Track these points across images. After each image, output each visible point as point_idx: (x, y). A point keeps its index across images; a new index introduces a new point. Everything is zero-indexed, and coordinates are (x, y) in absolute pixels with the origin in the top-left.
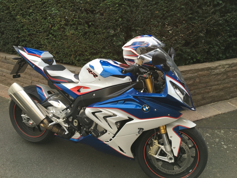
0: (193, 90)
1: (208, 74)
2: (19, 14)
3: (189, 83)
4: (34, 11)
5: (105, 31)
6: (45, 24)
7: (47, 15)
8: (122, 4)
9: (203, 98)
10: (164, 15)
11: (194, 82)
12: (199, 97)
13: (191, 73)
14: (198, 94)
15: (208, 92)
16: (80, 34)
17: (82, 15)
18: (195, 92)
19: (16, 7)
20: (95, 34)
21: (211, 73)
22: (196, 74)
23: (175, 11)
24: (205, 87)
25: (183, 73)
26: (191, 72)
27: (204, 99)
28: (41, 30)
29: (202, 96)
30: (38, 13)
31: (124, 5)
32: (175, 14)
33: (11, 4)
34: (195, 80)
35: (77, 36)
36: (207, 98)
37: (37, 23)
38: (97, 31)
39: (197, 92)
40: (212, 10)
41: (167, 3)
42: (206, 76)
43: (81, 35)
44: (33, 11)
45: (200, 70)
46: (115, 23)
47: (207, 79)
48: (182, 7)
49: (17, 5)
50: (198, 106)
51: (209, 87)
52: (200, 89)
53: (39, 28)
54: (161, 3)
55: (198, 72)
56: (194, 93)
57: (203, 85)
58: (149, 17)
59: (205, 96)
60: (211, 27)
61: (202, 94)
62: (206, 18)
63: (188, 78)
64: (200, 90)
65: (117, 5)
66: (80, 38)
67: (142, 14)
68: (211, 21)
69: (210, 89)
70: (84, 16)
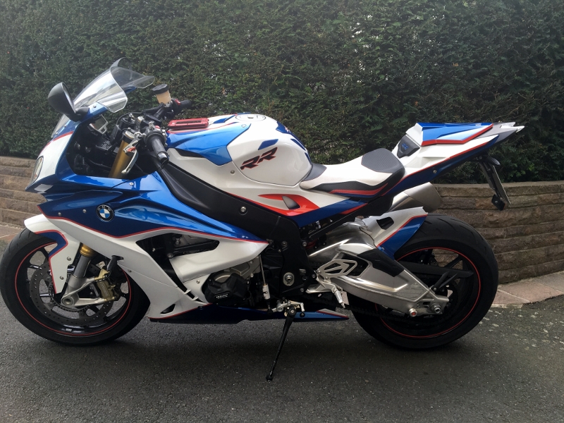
0: (530, 234)
1: (556, 202)
2: (146, 68)
3: (524, 217)
4: (187, 60)
5: (348, 99)
6: (211, 89)
7: (220, 69)
8: (389, 46)
9: (548, 255)
10: (468, 70)
11: (532, 214)
12: (540, 252)
13: (527, 195)
14: (540, 244)
15: (557, 243)
16: (293, 106)
17: (303, 67)
18: (533, 239)
19: (142, 54)
20: (325, 107)
21: (561, 199)
22: (535, 198)
23: (489, 67)
24: (551, 230)
25: (513, 192)
26: (527, 192)
27: (549, 257)
28: (198, 101)
29: (545, 249)
30: (198, 64)
31: (393, 47)
32: (489, 71)
33: (132, 47)
34: (534, 210)
35: (286, 111)
36: (555, 256)
37: (192, 85)
38: (333, 100)
39: (537, 239)
40: (554, 71)
41: (474, 49)
42: (553, 204)
43: (296, 108)
44: (185, 62)
45: (541, 190)
46: (370, 84)
47: (554, 211)
48: (503, 58)
49: (146, 49)
50: (539, 275)
51: (557, 230)
52: (542, 233)
53: (195, 97)
54: (464, 48)
55: (539, 194)
56: (531, 241)
57: (548, 225)
58: (440, 75)
59: (551, 251)
60: (552, 104)
61: (545, 246)
62: (544, 84)
63: (522, 205)
64: (543, 235)
65: (378, 48)
66: (292, 116)
67: (427, 67)
68: (552, 93)
69: (559, 236)
70: (305, 68)
